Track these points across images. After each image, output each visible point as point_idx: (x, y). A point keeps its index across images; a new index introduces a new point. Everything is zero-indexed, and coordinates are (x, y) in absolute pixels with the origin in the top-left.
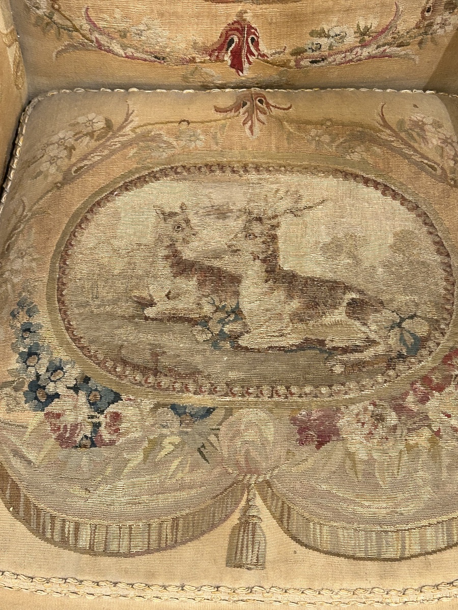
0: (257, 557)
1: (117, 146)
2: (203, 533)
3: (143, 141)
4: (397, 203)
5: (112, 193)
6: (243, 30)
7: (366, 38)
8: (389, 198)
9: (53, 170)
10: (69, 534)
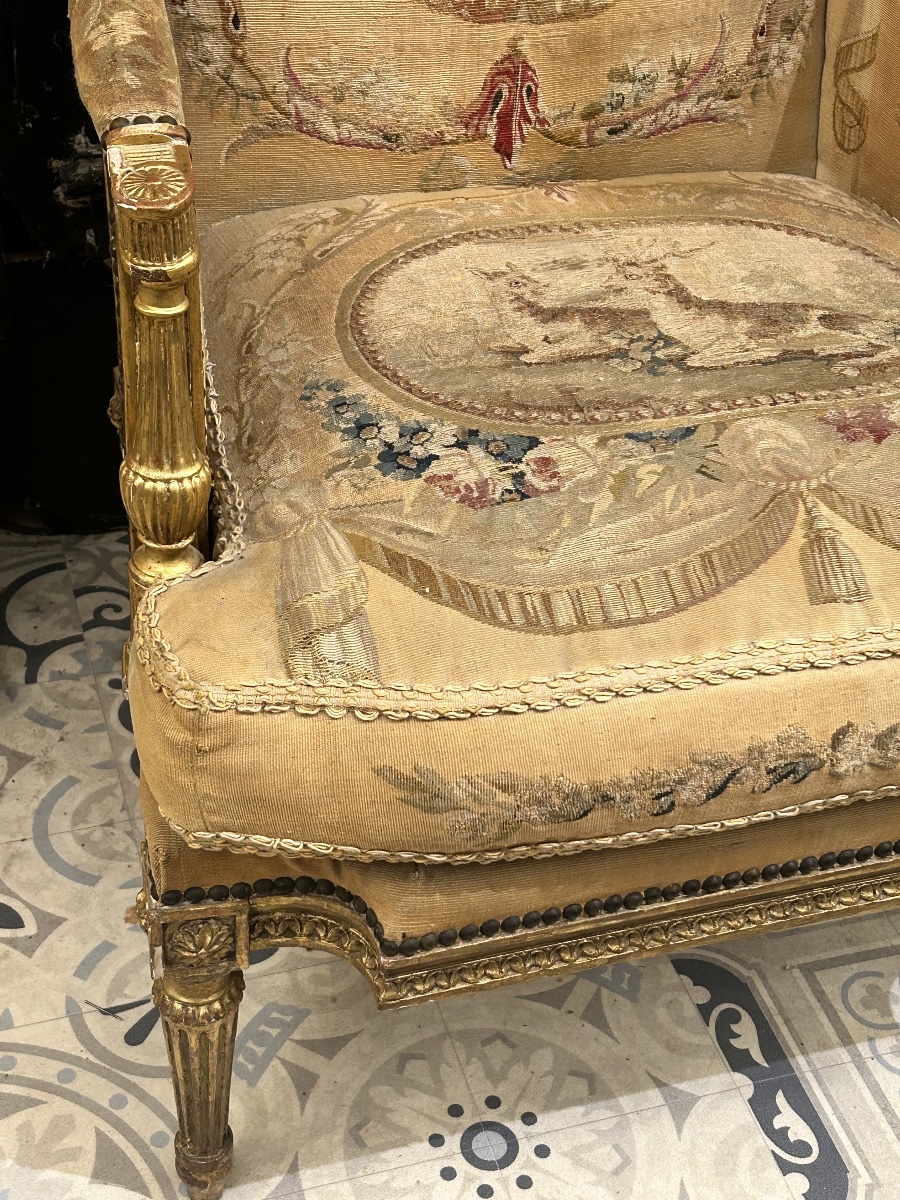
0: (855, 583)
1: (372, 225)
2: (757, 564)
3: (408, 217)
4: (814, 240)
5: (394, 263)
6: (517, 73)
7: (684, 80)
8: (801, 237)
9: (280, 262)
10: (536, 612)
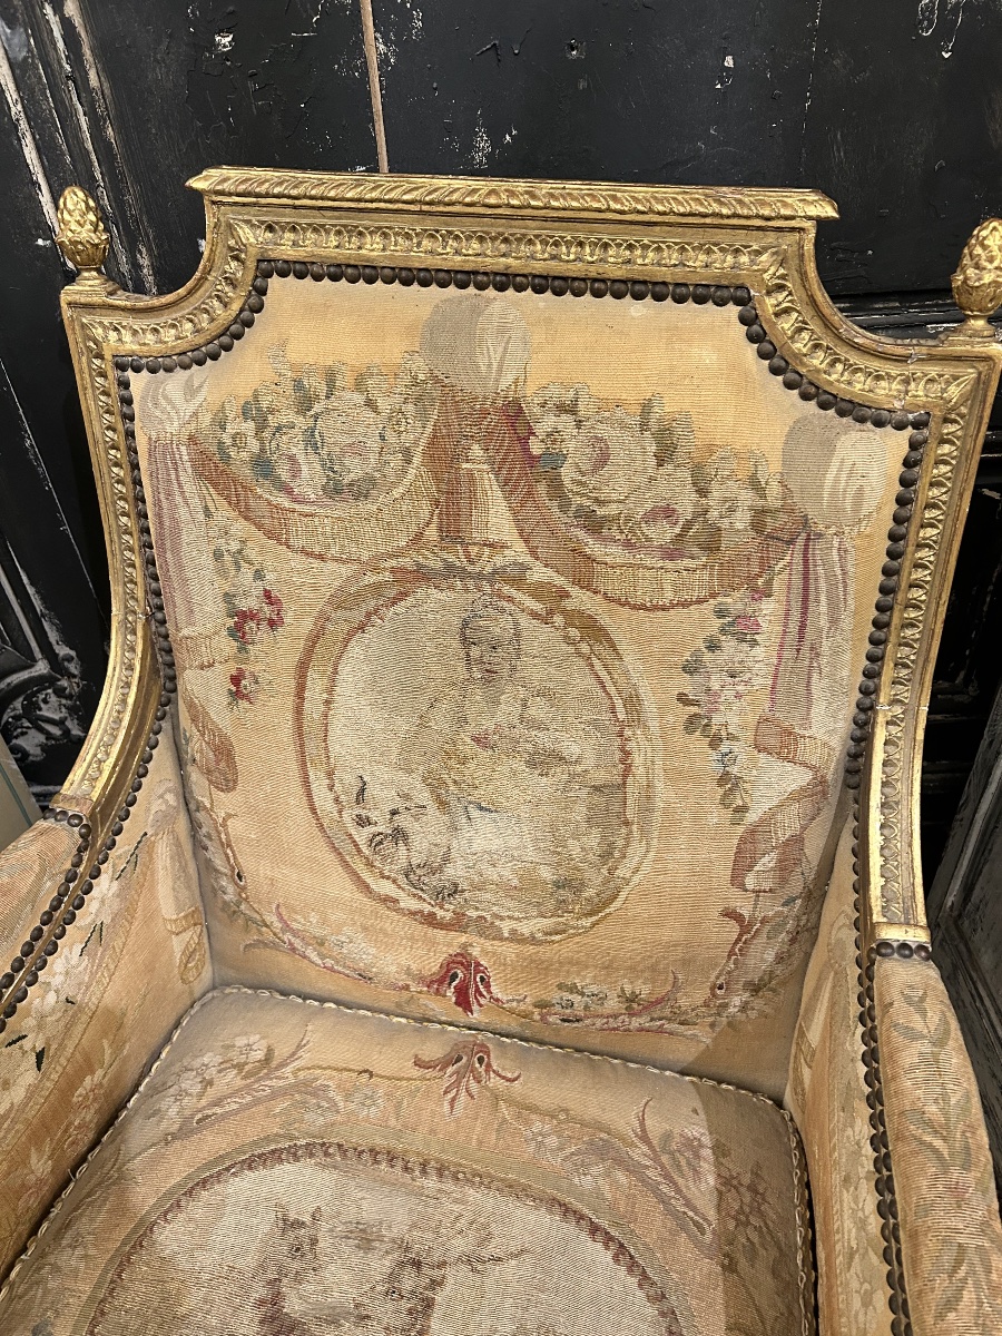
1: (264, 1094)
3: (300, 1092)
4: (633, 1281)
5: (227, 1169)
6: (469, 966)
7: (635, 1005)
8: (622, 1272)
9: (173, 1111)
